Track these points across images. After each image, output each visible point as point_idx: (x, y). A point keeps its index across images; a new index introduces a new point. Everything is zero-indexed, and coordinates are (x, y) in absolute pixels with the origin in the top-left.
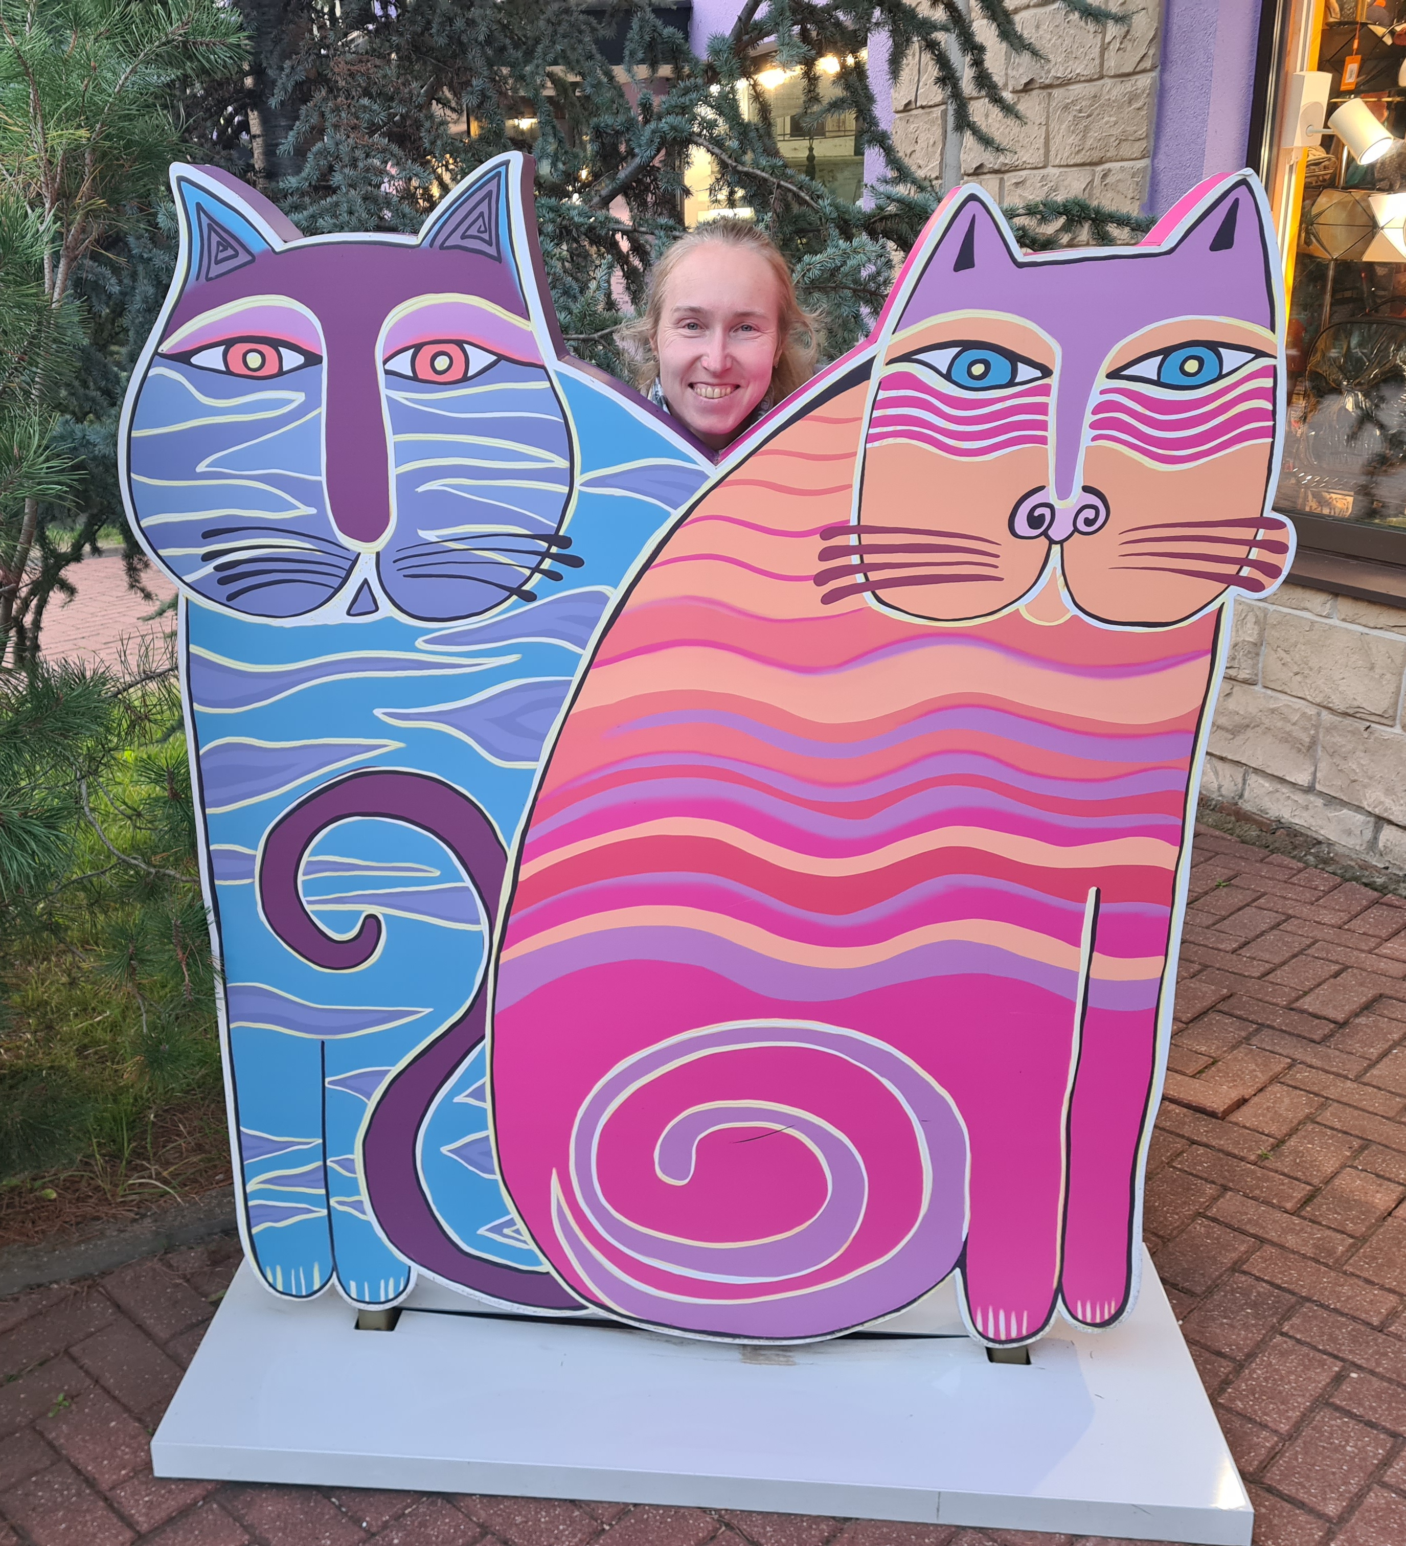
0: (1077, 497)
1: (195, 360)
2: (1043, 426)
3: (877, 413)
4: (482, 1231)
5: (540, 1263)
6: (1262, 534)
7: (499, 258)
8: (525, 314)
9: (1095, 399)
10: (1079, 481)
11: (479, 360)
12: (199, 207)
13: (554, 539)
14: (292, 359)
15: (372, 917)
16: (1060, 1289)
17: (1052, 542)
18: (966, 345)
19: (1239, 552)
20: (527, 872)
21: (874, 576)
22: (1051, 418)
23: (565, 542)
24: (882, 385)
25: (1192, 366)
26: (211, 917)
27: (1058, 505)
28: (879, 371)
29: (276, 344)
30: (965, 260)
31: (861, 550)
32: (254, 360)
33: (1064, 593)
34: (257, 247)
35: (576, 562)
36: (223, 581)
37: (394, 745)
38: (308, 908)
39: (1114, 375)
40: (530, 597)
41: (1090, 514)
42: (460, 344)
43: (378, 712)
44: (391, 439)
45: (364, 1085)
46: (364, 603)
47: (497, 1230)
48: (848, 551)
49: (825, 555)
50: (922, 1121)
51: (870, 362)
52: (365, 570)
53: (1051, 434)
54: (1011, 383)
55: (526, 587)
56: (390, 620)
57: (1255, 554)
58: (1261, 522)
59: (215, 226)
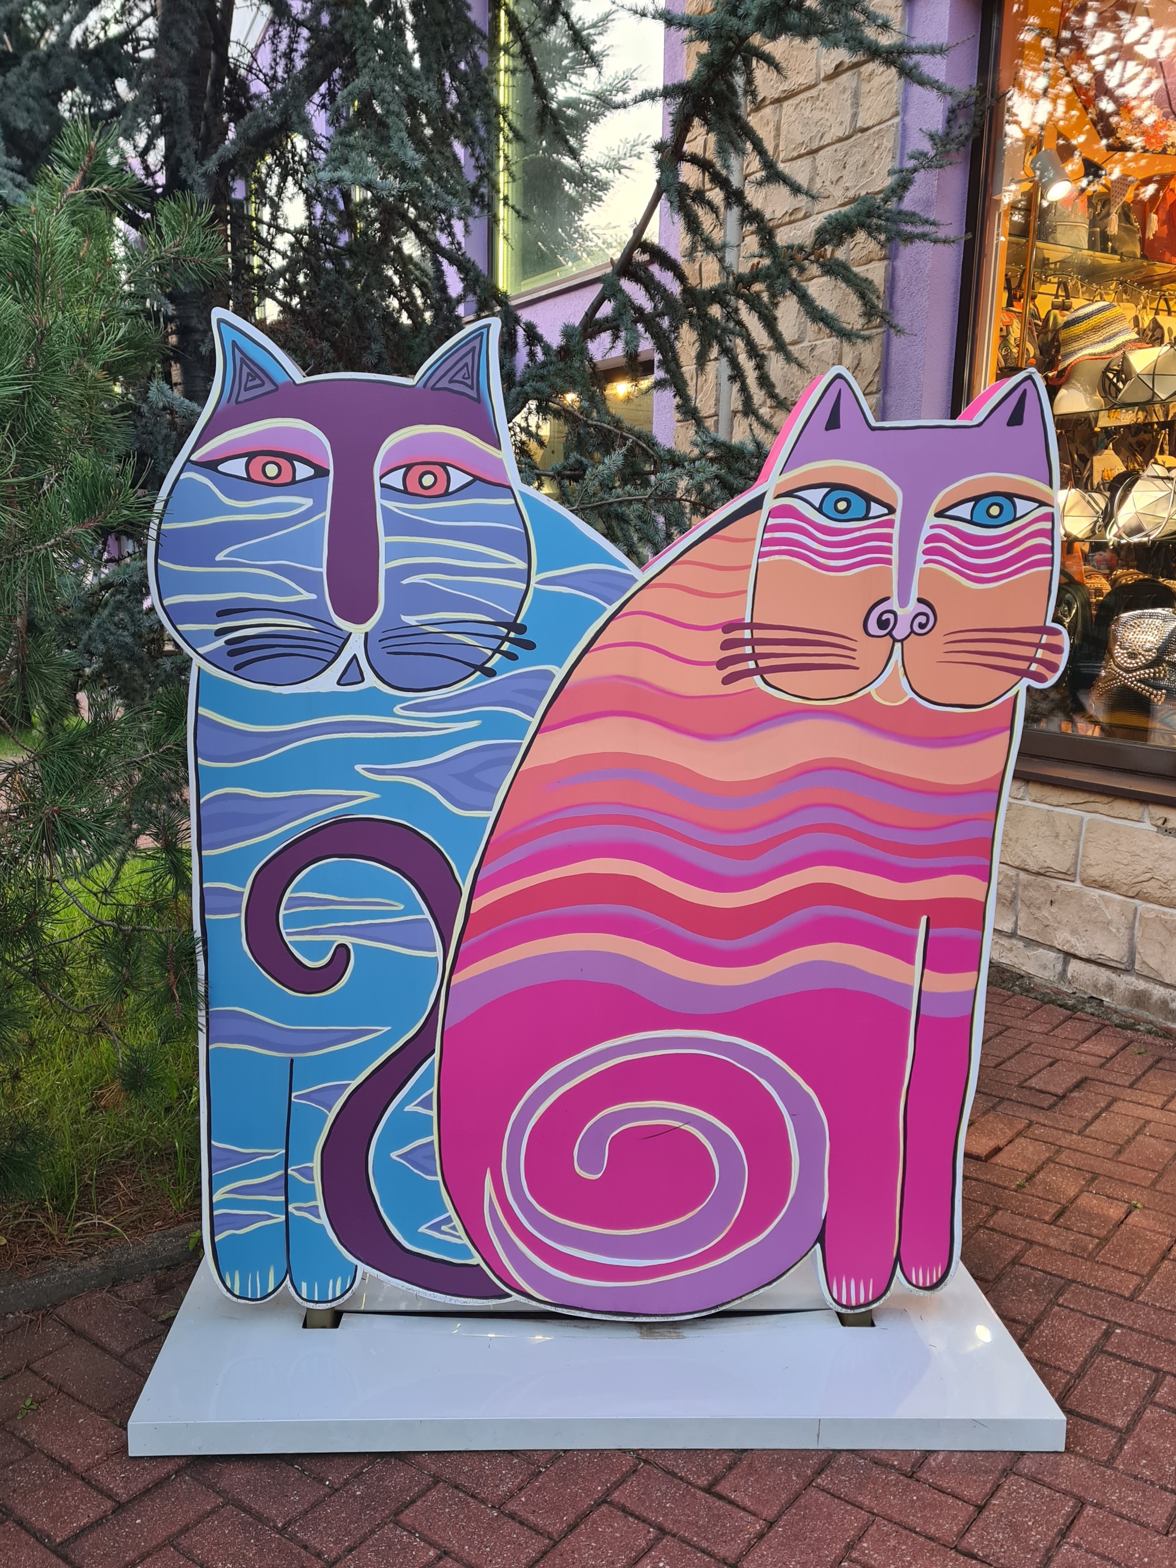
0: (913, 606)
1: (221, 468)
2: (889, 551)
3: (767, 536)
4: (423, 1229)
5: (472, 1257)
6: (1045, 639)
7: (478, 400)
8: (498, 445)
9: (926, 532)
10: (914, 595)
11: (458, 479)
12: (234, 344)
13: (512, 626)
14: (303, 471)
15: (343, 946)
16: (898, 1258)
17: (895, 640)
18: (834, 487)
19: (1028, 651)
20: (478, 904)
21: (763, 663)
22: (895, 545)
23: (521, 629)
24: (771, 514)
25: (995, 510)
26: (199, 948)
27: (900, 612)
28: (769, 503)
29: (291, 458)
30: (833, 423)
31: (753, 642)
32: (272, 470)
33: (904, 681)
34: (280, 379)
35: (529, 645)
36: (231, 654)
37: (371, 796)
38: (287, 939)
39: (939, 514)
40: (491, 673)
41: (922, 619)
42: (443, 465)
43: (359, 768)
44: (383, 540)
45: (325, 1098)
46: (353, 674)
47: (436, 1227)
48: (743, 642)
49: (726, 645)
50: (792, 1115)
51: (762, 497)
52: (355, 647)
53: (895, 557)
54: (866, 517)
55: (488, 665)
56: (374, 689)
57: (1040, 654)
58: (1043, 630)
59: (246, 359)
